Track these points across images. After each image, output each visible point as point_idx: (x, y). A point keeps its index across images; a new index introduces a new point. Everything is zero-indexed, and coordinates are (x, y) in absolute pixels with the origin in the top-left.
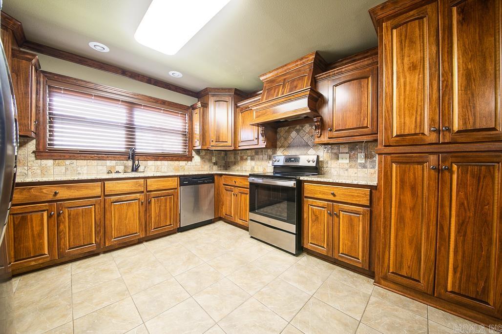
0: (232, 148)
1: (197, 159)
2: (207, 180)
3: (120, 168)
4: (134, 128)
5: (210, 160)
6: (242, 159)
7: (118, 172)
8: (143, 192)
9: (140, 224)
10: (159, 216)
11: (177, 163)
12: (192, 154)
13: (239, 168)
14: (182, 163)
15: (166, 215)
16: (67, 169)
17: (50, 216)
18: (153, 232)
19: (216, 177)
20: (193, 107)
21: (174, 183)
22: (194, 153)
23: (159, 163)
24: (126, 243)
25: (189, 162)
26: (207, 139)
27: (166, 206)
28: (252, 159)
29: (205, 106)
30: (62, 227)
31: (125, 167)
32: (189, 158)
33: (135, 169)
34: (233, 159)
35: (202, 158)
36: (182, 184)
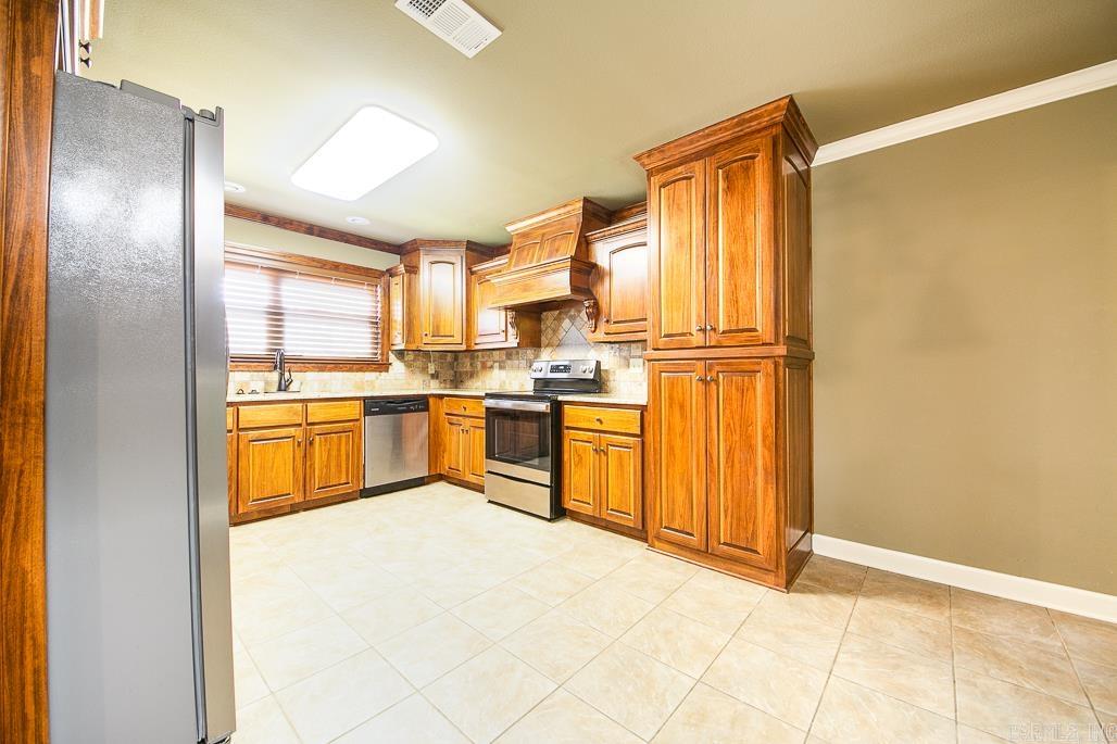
0: (464, 347)
1: (397, 367)
2: (414, 405)
3: (259, 386)
4: (281, 314)
5: (424, 369)
6: (484, 366)
7: (253, 392)
8: (300, 425)
9: (296, 480)
10: (328, 466)
11: (360, 374)
12: (388, 360)
13: (479, 384)
14: (370, 376)
15: (339, 466)
18: (316, 494)
19: (431, 400)
20: (391, 273)
21: (354, 410)
22: (392, 357)
23: (326, 375)
24: (270, 511)
25: (383, 374)
26: (417, 333)
27: (339, 450)
28: (501, 368)
29: (412, 270)
31: (267, 383)
32: (383, 366)
33: (283, 387)
34: (468, 368)
35: (408, 365)
36: (367, 412)
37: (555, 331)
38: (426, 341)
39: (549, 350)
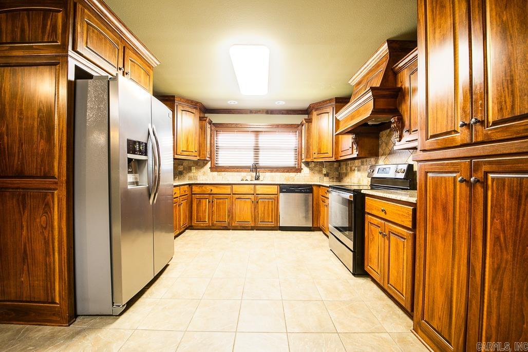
0: (333, 159)
1: (306, 170)
2: (304, 189)
3: (249, 178)
5: (320, 171)
6: (351, 170)
7: (247, 180)
8: (253, 194)
9: (252, 217)
10: (264, 213)
11: (287, 174)
12: (301, 167)
13: (349, 180)
14: (292, 174)
15: (268, 214)
16: (223, 177)
17: (209, 202)
18: (260, 224)
19: (314, 188)
20: (302, 125)
21: (275, 190)
22: (303, 165)
23: (273, 174)
24: (243, 227)
25: (298, 173)
26: (312, 152)
27: (268, 207)
28: (359, 170)
29: (309, 121)
30: (213, 208)
31: (252, 177)
32: (298, 170)
33: (257, 178)
34: (345, 171)
35: (311, 169)
36: (281, 191)
37: (387, 144)
38: (315, 157)
39: (383, 157)
